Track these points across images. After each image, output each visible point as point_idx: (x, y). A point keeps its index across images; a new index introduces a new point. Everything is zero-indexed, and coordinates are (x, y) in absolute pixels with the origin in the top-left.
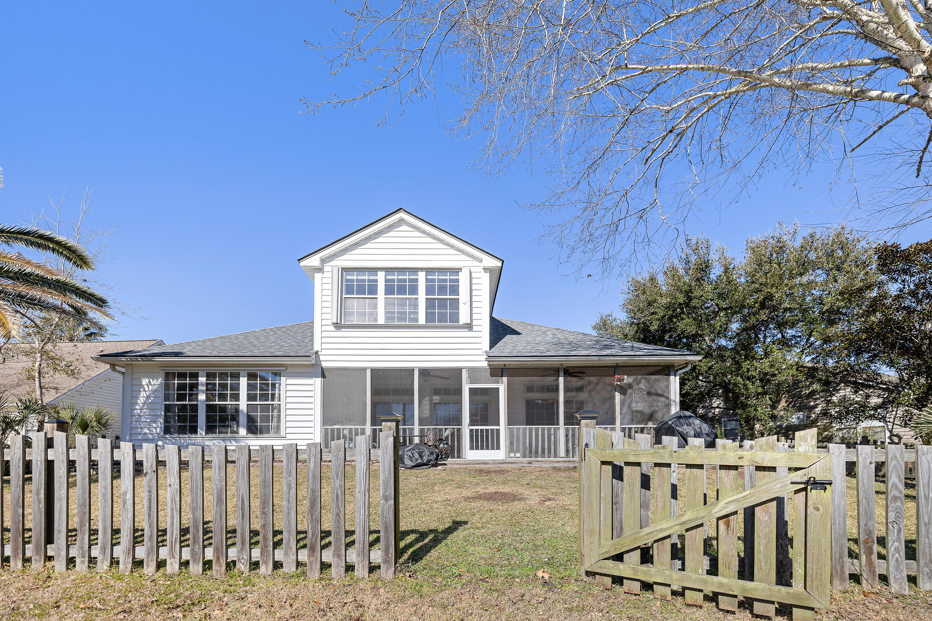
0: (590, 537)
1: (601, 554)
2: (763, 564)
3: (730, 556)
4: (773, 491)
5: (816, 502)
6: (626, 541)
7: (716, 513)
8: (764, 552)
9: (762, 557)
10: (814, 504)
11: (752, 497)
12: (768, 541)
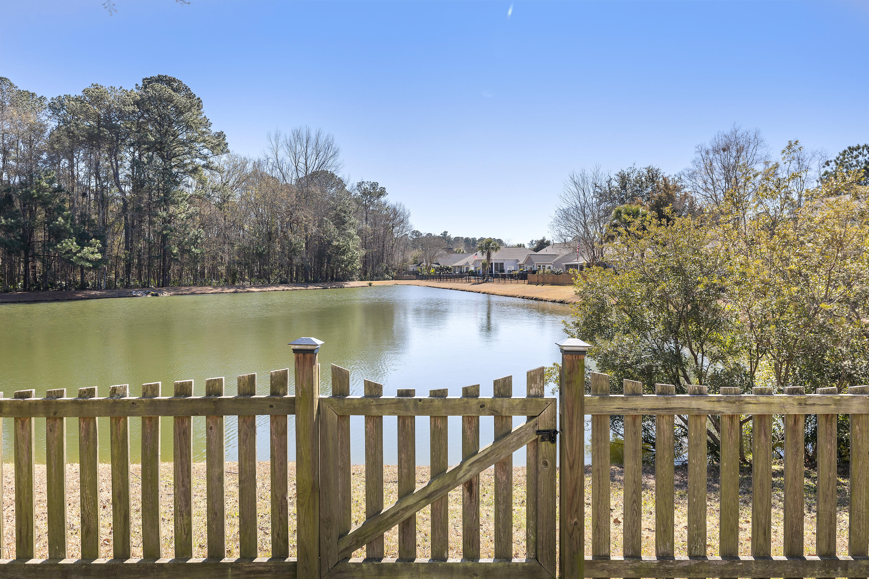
0: (327, 529)
1: (341, 552)
2: (502, 534)
3: (474, 529)
4: (511, 446)
5: (545, 456)
6: (370, 528)
7: (461, 478)
8: (503, 520)
9: (501, 527)
10: (544, 458)
11: (493, 454)
12: (506, 507)
